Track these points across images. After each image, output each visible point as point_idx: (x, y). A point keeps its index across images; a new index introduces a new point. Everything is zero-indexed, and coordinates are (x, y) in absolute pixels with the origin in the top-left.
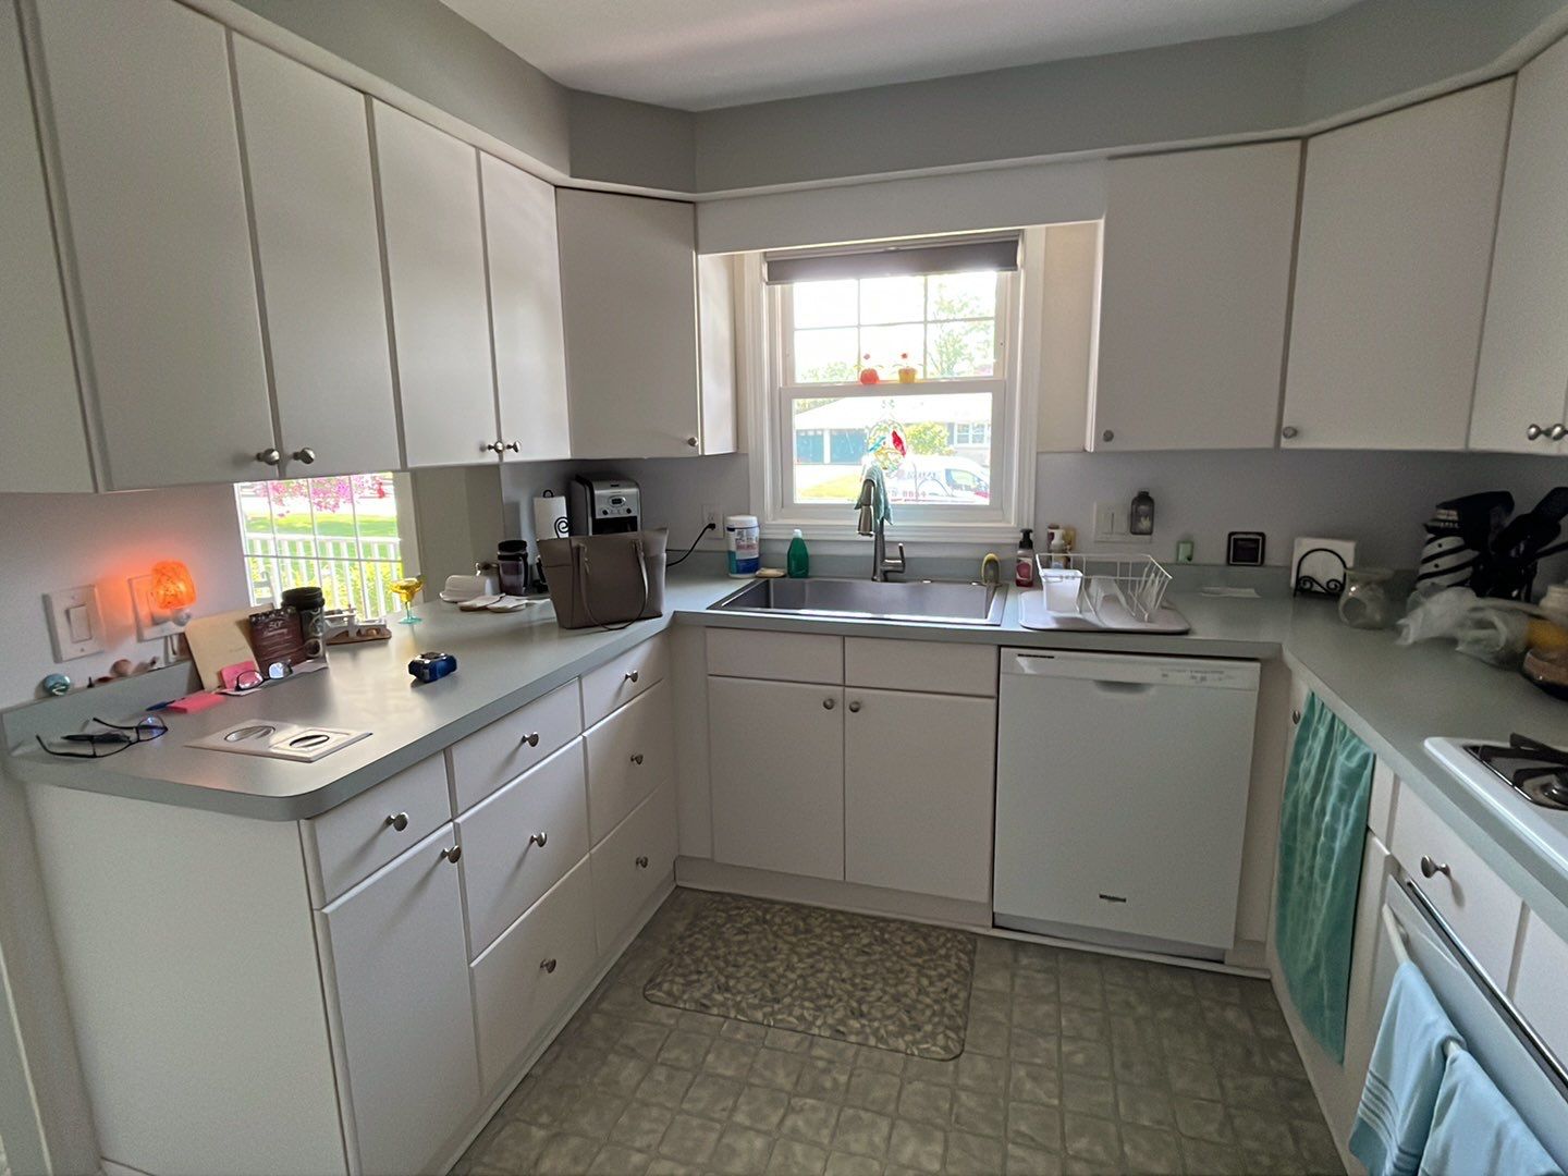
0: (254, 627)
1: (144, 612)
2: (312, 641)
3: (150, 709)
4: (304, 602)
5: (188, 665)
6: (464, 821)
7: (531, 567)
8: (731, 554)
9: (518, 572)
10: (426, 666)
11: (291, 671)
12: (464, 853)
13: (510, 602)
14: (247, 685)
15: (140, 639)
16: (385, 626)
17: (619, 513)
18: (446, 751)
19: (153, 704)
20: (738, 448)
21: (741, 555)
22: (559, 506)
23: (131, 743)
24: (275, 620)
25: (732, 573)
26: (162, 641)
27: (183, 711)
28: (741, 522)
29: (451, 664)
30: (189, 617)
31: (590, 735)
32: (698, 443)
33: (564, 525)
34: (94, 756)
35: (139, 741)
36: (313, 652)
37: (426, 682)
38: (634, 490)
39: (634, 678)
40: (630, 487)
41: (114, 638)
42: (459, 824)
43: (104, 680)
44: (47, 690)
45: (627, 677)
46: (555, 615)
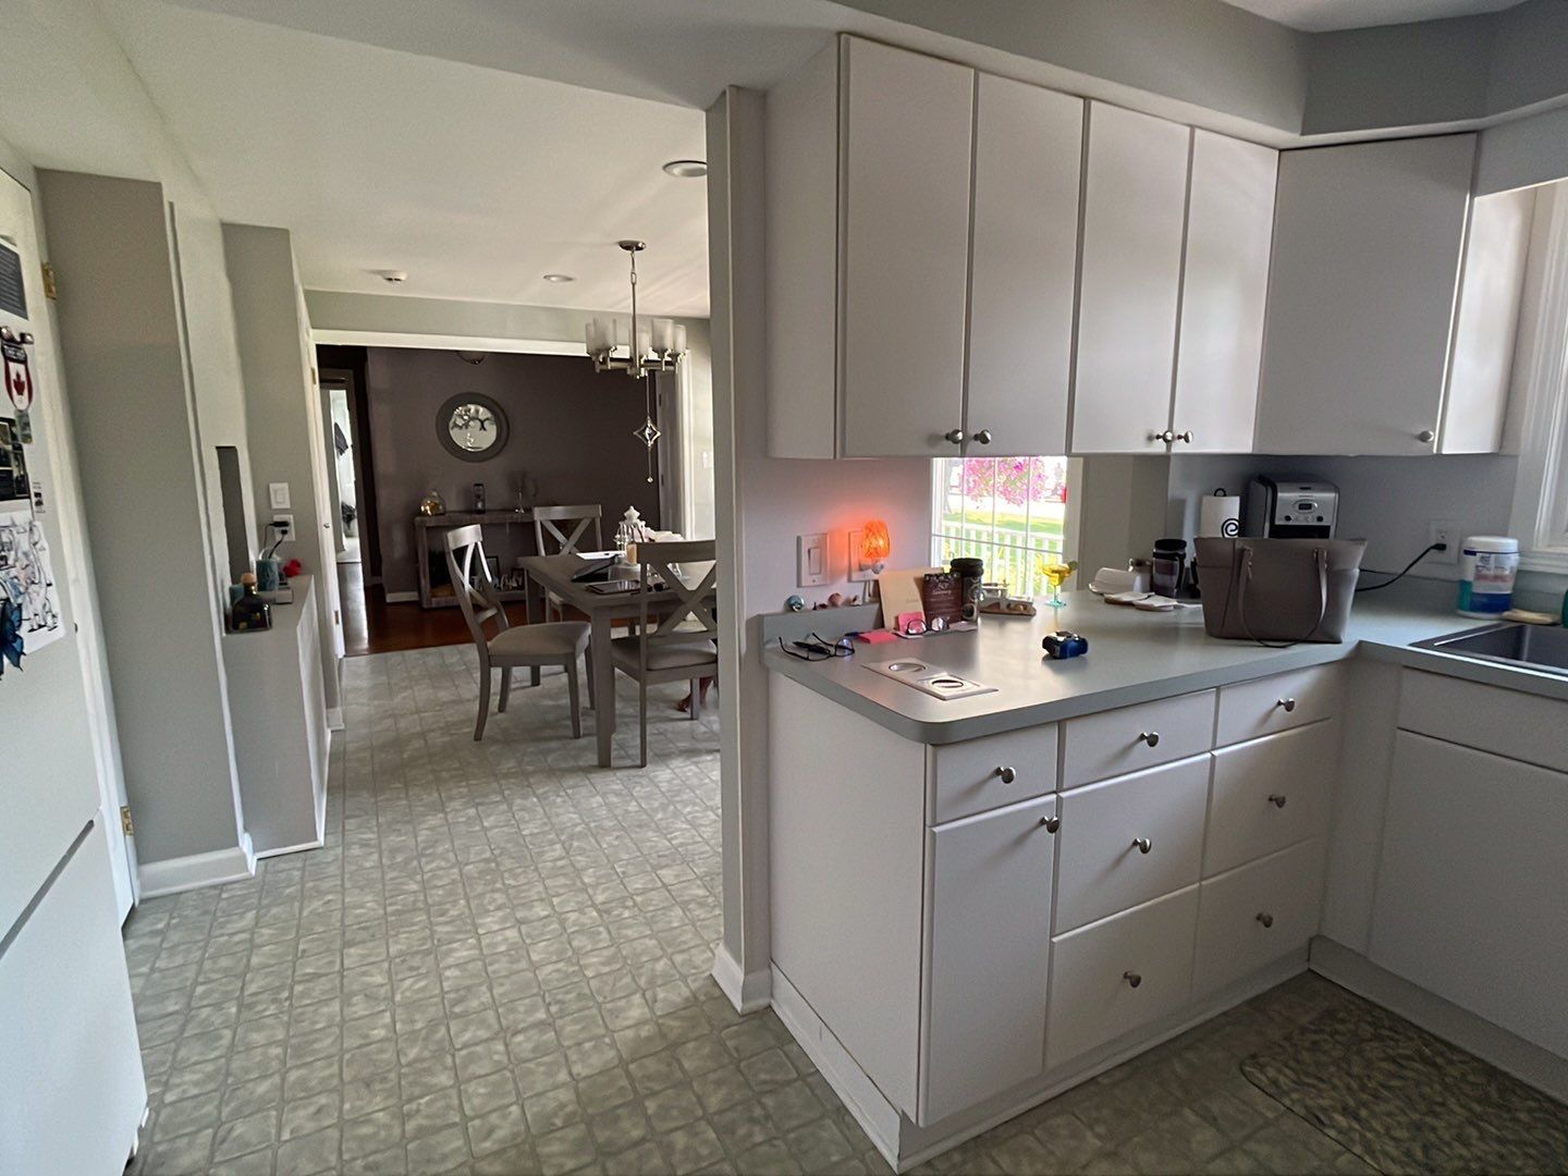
0: (927, 584)
1: (854, 560)
2: (968, 605)
3: (847, 635)
4: (967, 570)
5: (877, 606)
6: (1068, 798)
7: (1188, 569)
8: (1464, 584)
9: (1172, 573)
10: (1058, 643)
11: (948, 627)
12: (1063, 825)
13: (1158, 601)
14: (914, 632)
15: (850, 580)
16: (1031, 604)
17: (1306, 519)
18: (1061, 724)
19: (850, 631)
20: (1501, 447)
21: (1481, 588)
22: (1232, 507)
23: (831, 656)
24: (942, 582)
25: (1462, 609)
26: (863, 584)
27: (867, 641)
28: (1487, 544)
29: (1081, 647)
30: (882, 567)
31: (1222, 756)
32: (1434, 437)
33: (1233, 527)
34: (807, 659)
35: (835, 655)
36: (967, 615)
37: (1055, 658)
38: (1331, 496)
39: (1289, 706)
40: (1329, 491)
41: (833, 576)
42: (1061, 798)
43: (823, 606)
44: (791, 606)
45: (1279, 703)
46: (1203, 620)
